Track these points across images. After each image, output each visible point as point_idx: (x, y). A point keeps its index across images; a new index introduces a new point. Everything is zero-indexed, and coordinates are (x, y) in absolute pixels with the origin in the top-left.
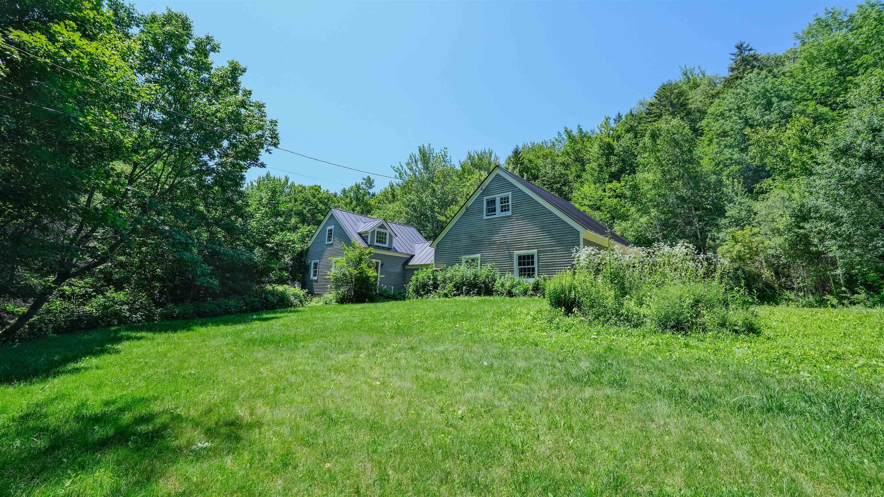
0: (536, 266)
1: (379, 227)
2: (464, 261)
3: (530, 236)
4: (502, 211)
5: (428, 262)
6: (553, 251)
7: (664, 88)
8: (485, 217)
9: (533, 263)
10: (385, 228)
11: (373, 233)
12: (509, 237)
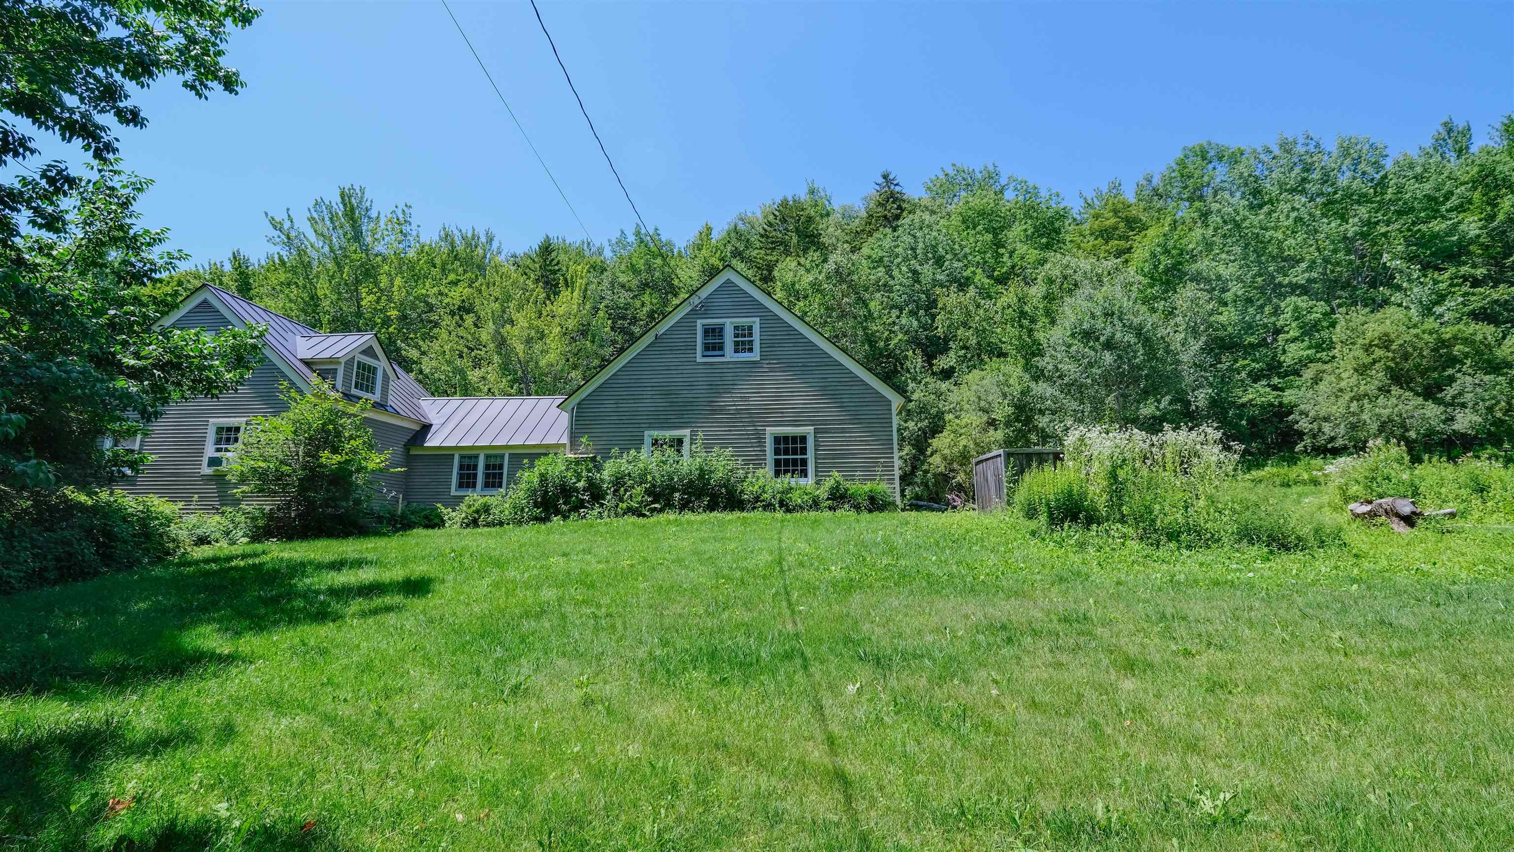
0: (810, 455)
1: (364, 352)
2: (648, 441)
3: (799, 401)
4: (736, 351)
5: (551, 440)
6: (843, 431)
7: (784, 203)
8: (699, 359)
9: (804, 451)
10: (376, 357)
11: (349, 363)
12: (755, 401)
